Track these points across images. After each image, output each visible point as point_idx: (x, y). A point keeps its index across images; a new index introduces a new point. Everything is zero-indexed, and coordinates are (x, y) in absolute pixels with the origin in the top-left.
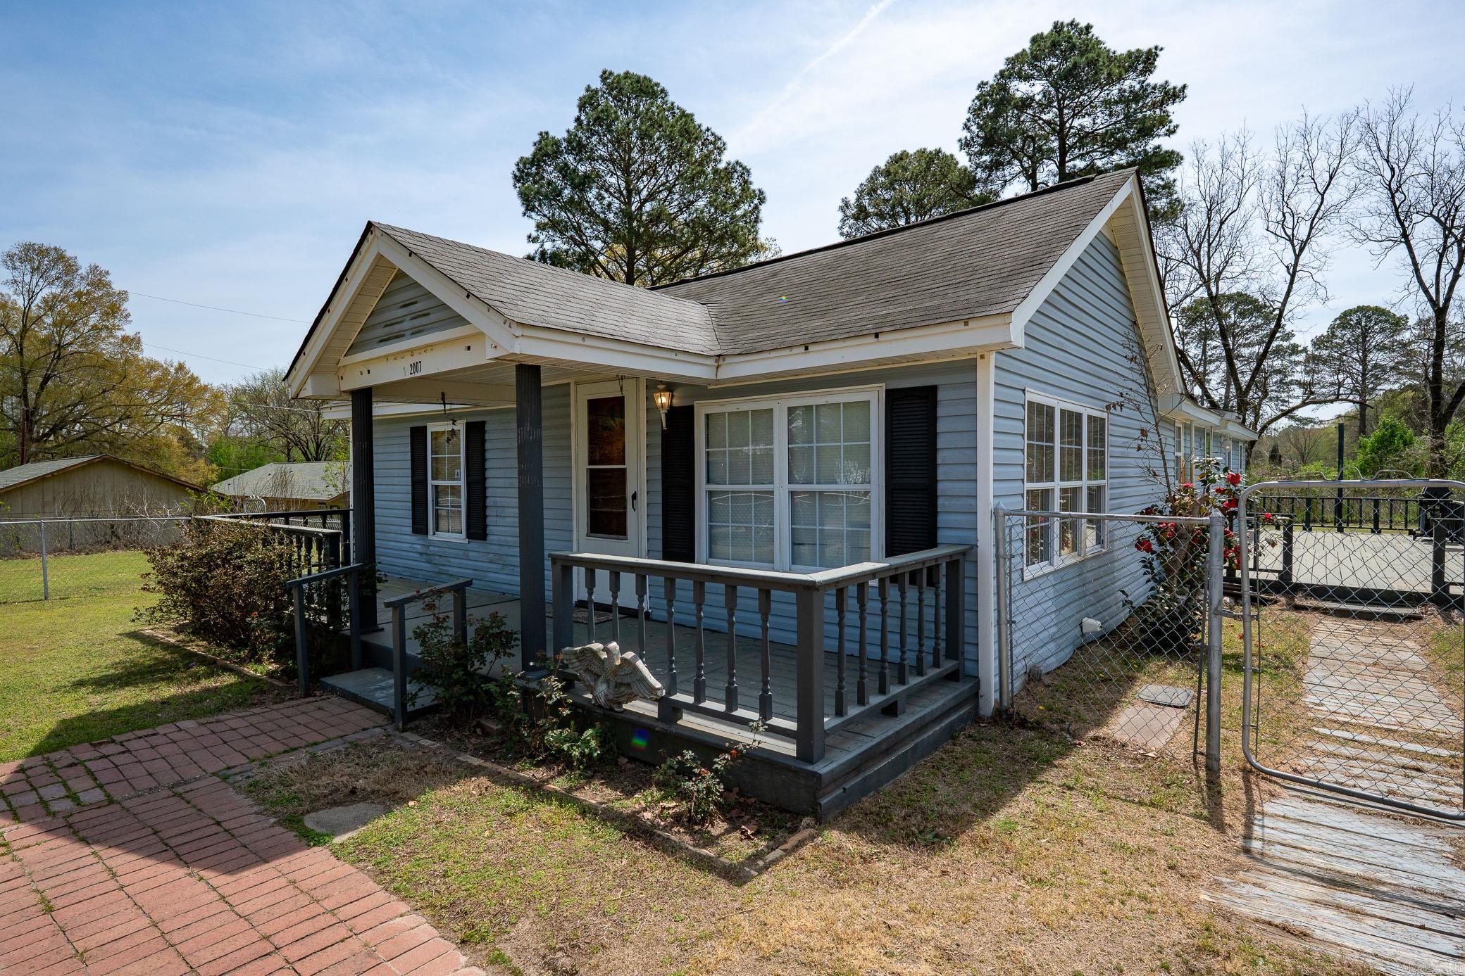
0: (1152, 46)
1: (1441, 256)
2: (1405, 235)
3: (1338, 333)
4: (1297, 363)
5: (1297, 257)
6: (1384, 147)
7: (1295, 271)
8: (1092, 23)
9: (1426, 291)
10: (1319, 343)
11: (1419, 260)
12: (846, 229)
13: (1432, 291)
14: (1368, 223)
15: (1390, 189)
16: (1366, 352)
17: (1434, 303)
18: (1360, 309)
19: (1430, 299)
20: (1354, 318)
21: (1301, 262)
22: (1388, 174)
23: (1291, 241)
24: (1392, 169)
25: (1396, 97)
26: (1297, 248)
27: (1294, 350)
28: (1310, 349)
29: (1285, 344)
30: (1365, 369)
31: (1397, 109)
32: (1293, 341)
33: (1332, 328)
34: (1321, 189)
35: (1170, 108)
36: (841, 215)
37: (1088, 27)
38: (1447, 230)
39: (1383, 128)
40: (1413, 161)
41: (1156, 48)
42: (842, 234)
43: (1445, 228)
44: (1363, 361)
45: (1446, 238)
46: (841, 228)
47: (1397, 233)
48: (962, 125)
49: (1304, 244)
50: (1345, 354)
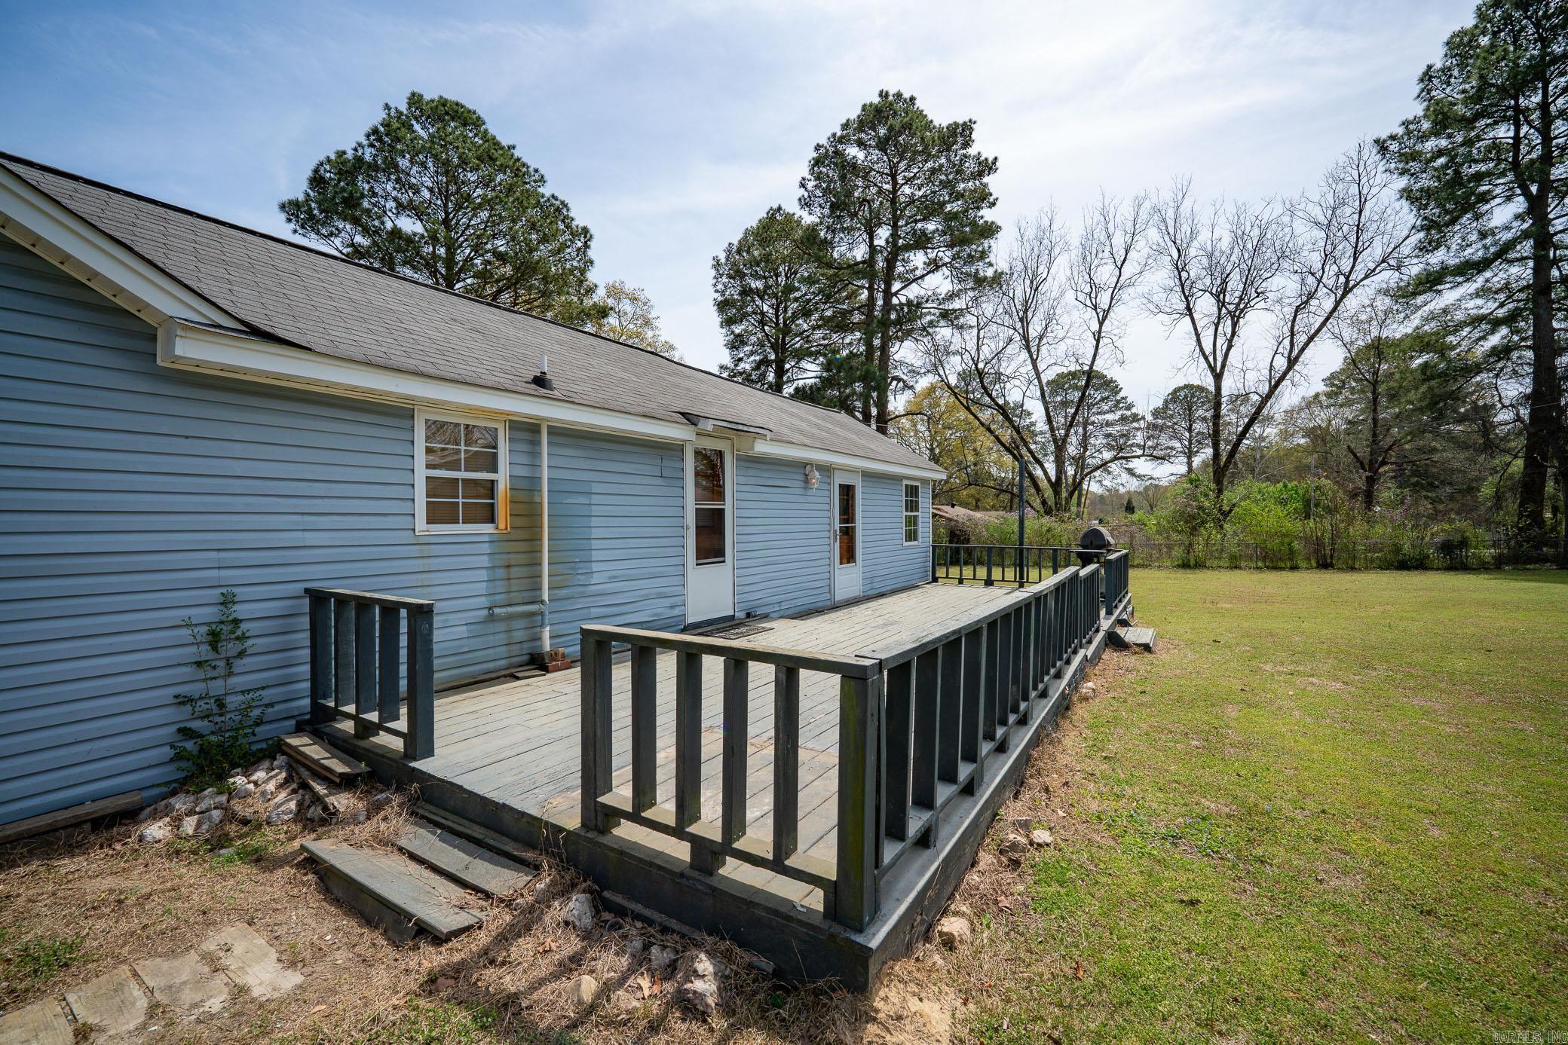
0: (967, 120)
1: (1217, 326)
2: (1188, 308)
3: (1171, 406)
4: (1138, 429)
5: (1101, 324)
6: (1172, 231)
7: (1099, 338)
8: (915, 95)
9: (1206, 358)
10: (1156, 413)
11: (1199, 329)
12: (720, 287)
13: (1211, 359)
14: (1159, 297)
15: (1177, 268)
16: (1191, 422)
17: (1212, 369)
18: (1186, 386)
19: (1210, 366)
20: (1182, 394)
21: (1104, 329)
22: (1175, 255)
23: (1095, 309)
24: (1179, 250)
25: (1180, 186)
26: (1101, 314)
27: (1135, 418)
28: (1149, 418)
29: (1128, 413)
30: (1191, 436)
31: (1180, 196)
32: (1134, 410)
33: (1166, 402)
34: (1119, 264)
35: (986, 180)
36: (713, 273)
37: (912, 99)
38: (1221, 304)
39: (1171, 214)
40: (1195, 244)
41: (970, 121)
42: (717, 291)
43: (1218, 301)
44: (1190, 430)
45: (1220, 310)
46: (715, 285)
47: (1183, 306)
48: (798, 184)
49: (1107, 312)
50: (1175, 424)
